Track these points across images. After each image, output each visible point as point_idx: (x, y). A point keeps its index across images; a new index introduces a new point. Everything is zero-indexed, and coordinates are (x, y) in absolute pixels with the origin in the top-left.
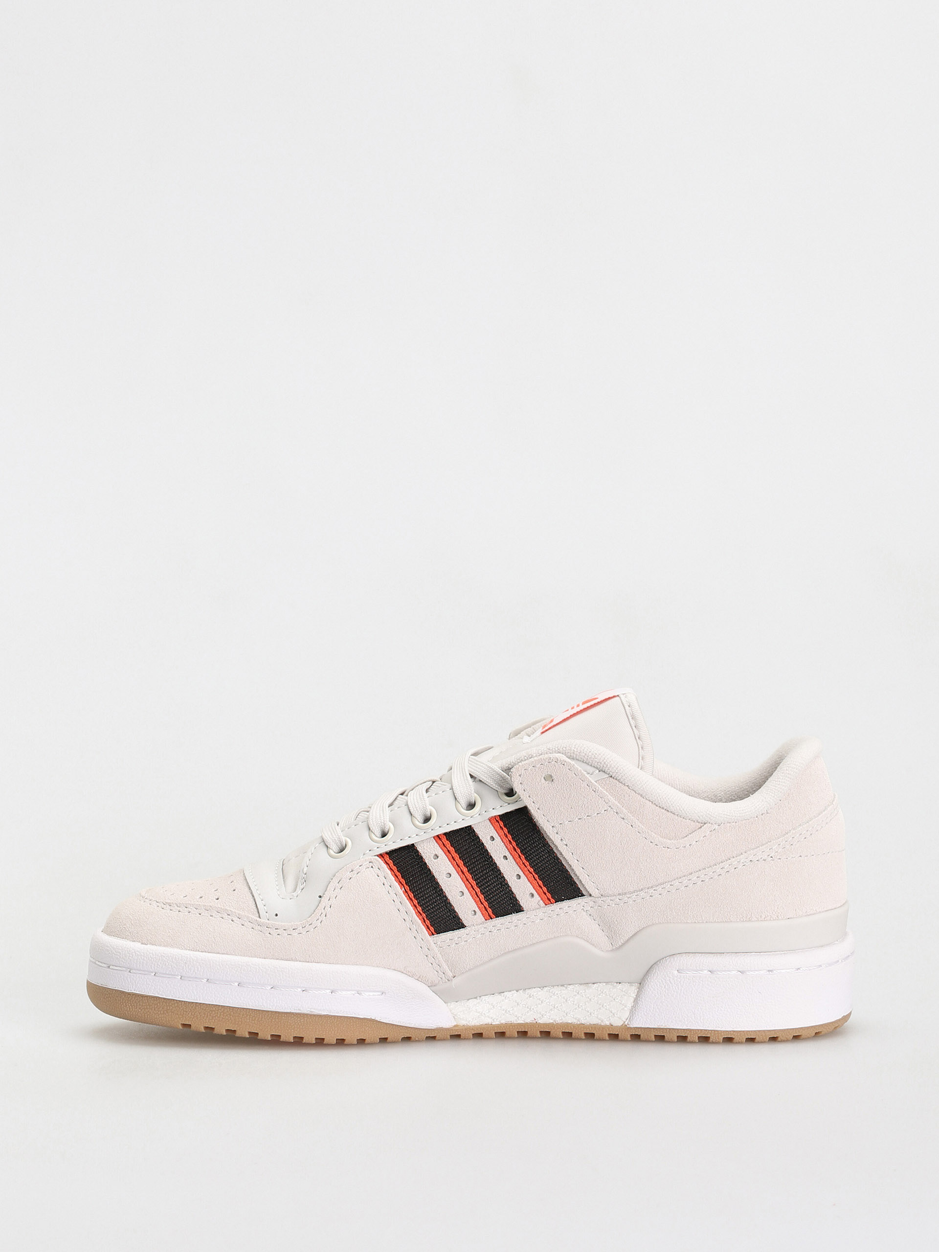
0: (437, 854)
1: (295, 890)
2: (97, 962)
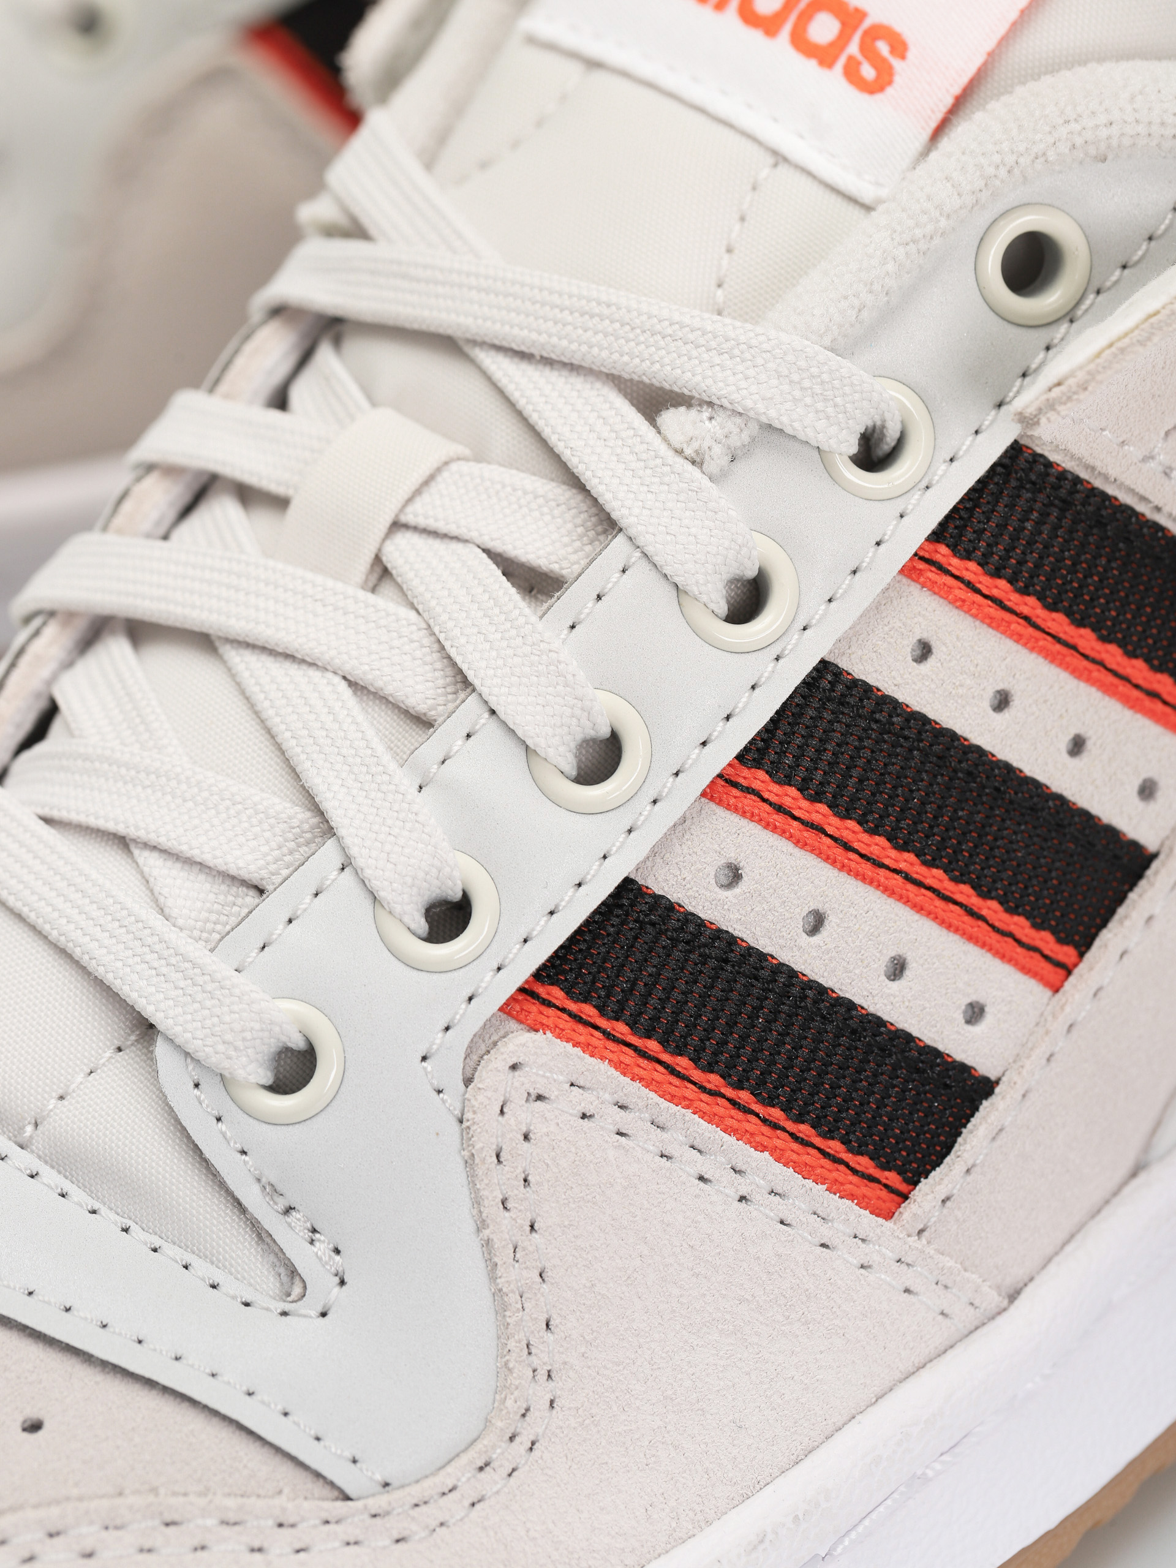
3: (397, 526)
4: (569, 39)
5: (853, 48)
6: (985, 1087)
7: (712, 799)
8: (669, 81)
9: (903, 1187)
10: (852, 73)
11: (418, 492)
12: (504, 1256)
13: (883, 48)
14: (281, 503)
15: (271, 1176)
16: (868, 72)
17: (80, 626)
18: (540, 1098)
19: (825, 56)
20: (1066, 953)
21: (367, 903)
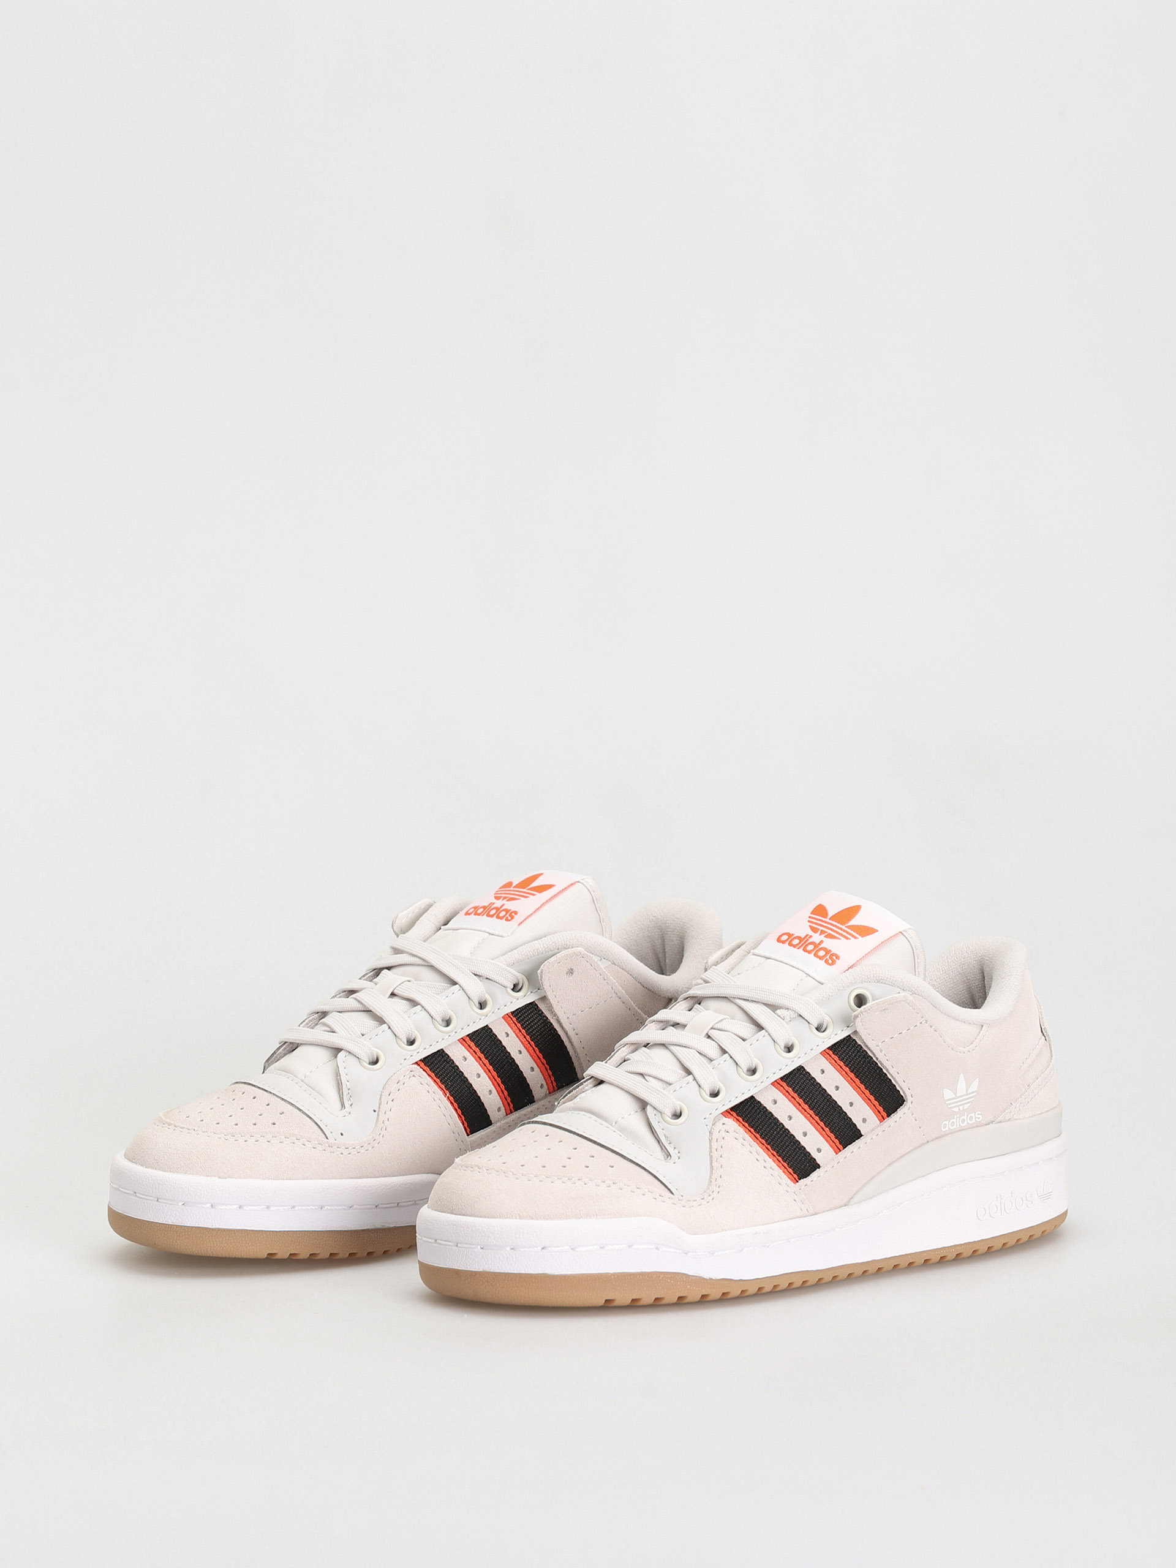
0: (465, 1056)
1: (343, 1105)
2: (121, 1189)
3: (712, 1028)
4: (763, 954)
5: (828, 957)
6: (819, 1167)
7: (773, 1086)
8: (784, 961)
9: (797, 1179)
10: (826, 962)
11: (718, 1022)
12: (714, 1160)
13: (834, 958)
14: (684, 1026)
15: (667, 1135)
16: (830, 962)
17: (633, 1047)
18: (727, 1132)
19: (821, 958)
20: (841, 1147)
21: (698, 1087)
